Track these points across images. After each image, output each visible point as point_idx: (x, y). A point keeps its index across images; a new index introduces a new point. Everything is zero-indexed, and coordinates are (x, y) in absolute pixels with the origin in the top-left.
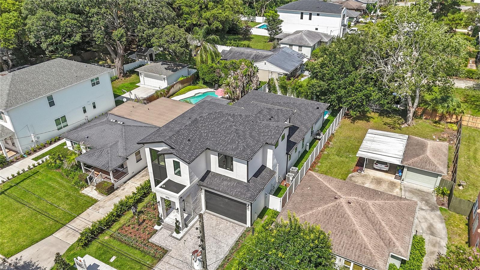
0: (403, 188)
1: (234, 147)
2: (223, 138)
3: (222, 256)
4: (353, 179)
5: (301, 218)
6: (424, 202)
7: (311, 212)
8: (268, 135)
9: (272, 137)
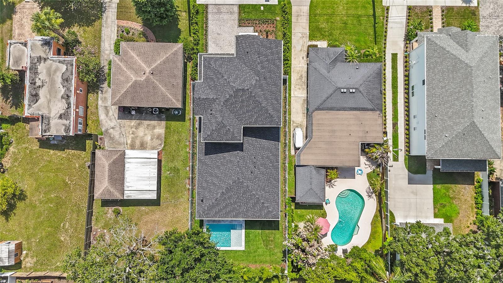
0: (126, 146)
1: (217, 62)
2: (229, 67)
3: (209, 37)
4: (160, 142)
5: (168, 54)
6: (112, 136)
7: (163, 59)
8: (203, 88)
9: (200, 87)
